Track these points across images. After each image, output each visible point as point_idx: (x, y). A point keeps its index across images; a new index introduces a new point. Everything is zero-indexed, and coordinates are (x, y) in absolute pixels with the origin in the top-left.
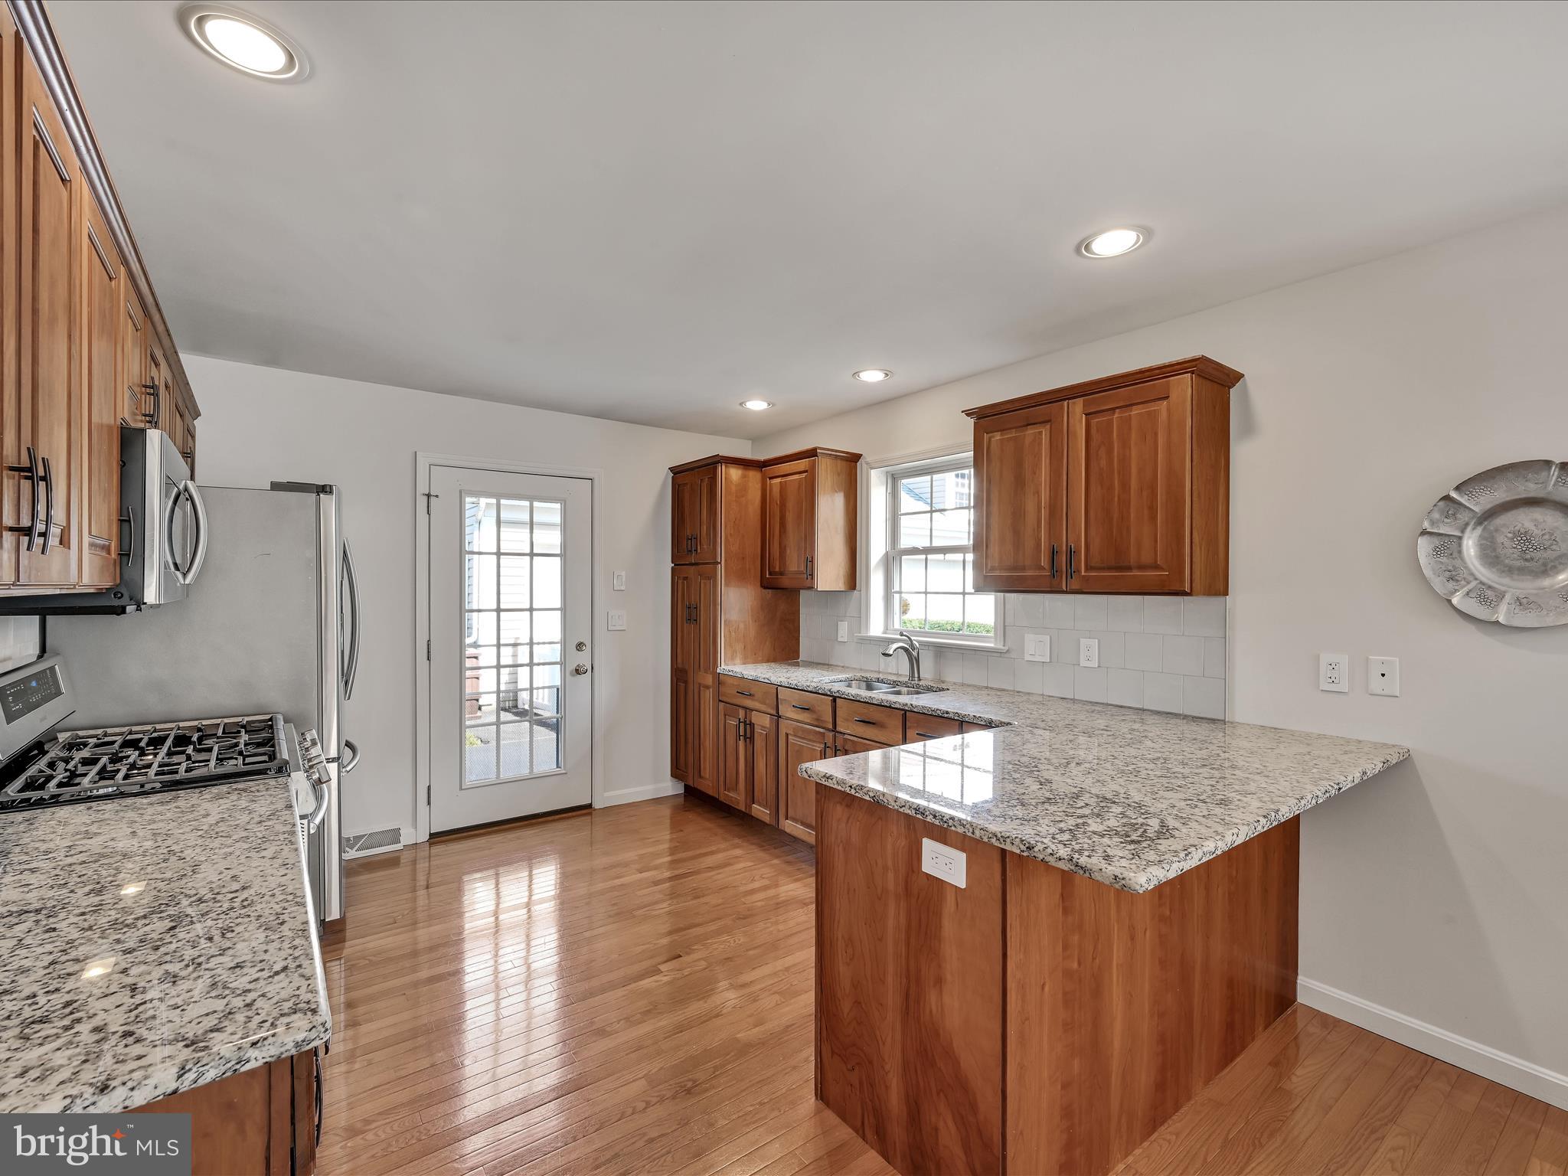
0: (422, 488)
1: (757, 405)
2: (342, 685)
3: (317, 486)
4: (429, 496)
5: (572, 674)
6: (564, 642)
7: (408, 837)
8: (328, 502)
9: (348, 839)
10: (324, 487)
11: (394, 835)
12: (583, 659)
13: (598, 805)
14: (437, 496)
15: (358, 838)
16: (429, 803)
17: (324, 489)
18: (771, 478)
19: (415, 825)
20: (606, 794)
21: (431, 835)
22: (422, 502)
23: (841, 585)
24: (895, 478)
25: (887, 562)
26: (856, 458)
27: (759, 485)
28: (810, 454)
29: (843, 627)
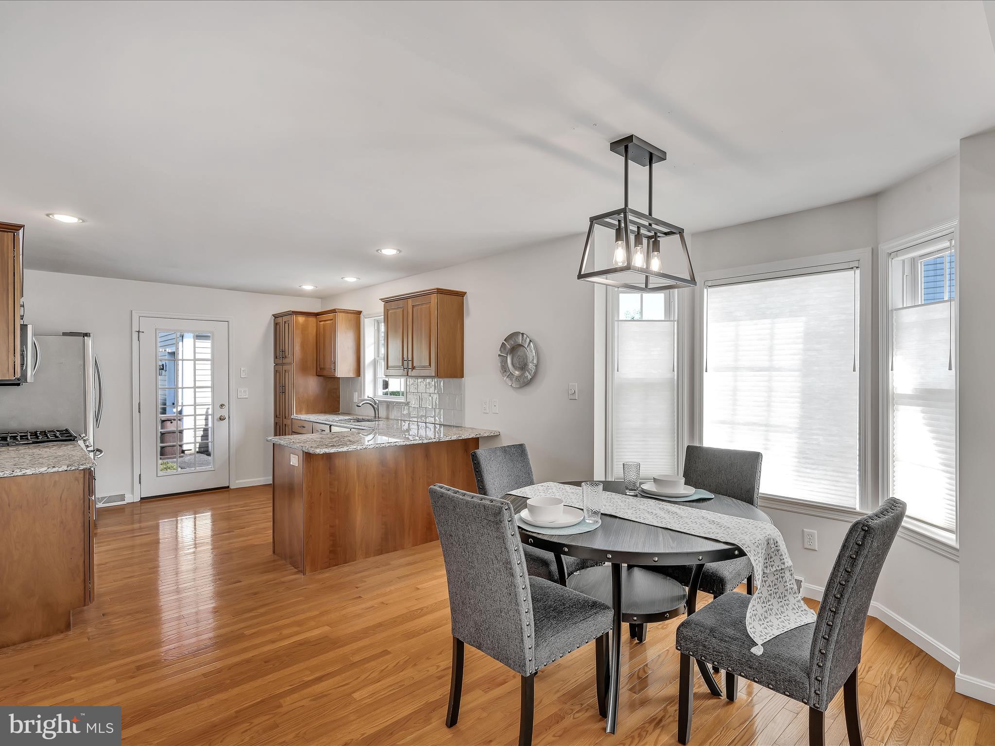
0: (135, 328)
1: (308, 287)
2: (95, 420)
3: (84, 334)
4: (139, 332)
5: (217, 420)
6: (213, 404)
7: (129, 499)
8: (89, 341)
9: (98, 498)
10: (86, 334)
11: (122, 497)
12: (224, 412)
13: (232, 487)
14: (143, 332)
15: (103, 498)
16: (140, 483)
17: (86, 335)
18: (320, 321)
19: (133, 493)
20: (237, 482)
21: (141, 498)
22: (135, 335)
23: (351, 374)
24: (378, 322)
25: (375, 363)
26: (360, 313)
27: (315, 325)
28: (334, 311)
29: (356, 395)
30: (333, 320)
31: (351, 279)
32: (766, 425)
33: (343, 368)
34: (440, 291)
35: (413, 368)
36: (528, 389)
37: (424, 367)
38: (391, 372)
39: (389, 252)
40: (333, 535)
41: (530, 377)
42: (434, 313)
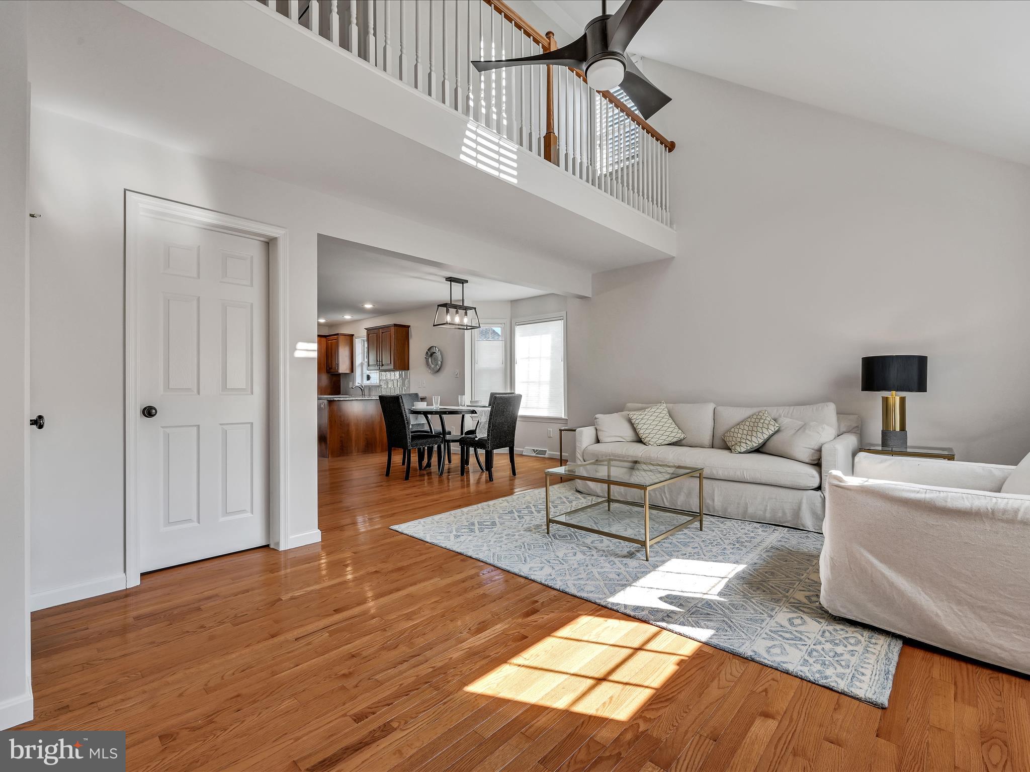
1: (322, 321)
18: (328, 340)
23: (348, 372)
24: (364, 341)
25: (362, 364)
26: (353, 335)
27: (325, 342)
28: (337, 334)
29: (351, 384)
30: (337, 339)
31: (348, 317)
32: (527, 382)
33: (343, 368)
34: (395, 325)
35: (382, 365)
36: (438, 374)
37: (388, 364)
38: (371, 368)
39: (368, 306)
40: (341, 441)
41: (439, 368)
42: (393, 336)
